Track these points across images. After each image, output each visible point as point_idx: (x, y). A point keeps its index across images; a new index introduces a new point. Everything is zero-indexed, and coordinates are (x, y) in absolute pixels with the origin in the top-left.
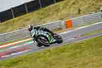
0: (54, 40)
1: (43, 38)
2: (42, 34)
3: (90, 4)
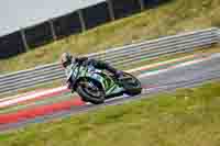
2: (89, 75)
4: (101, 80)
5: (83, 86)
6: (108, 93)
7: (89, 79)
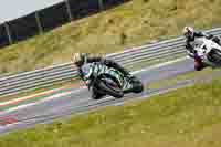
0: (130, 86)
1: (110, 81)
2: (107, 72)
3: (146, 22)
4: (117, 76)
5: (105, 82)
6: (124, 88)
7: (108, 76)
